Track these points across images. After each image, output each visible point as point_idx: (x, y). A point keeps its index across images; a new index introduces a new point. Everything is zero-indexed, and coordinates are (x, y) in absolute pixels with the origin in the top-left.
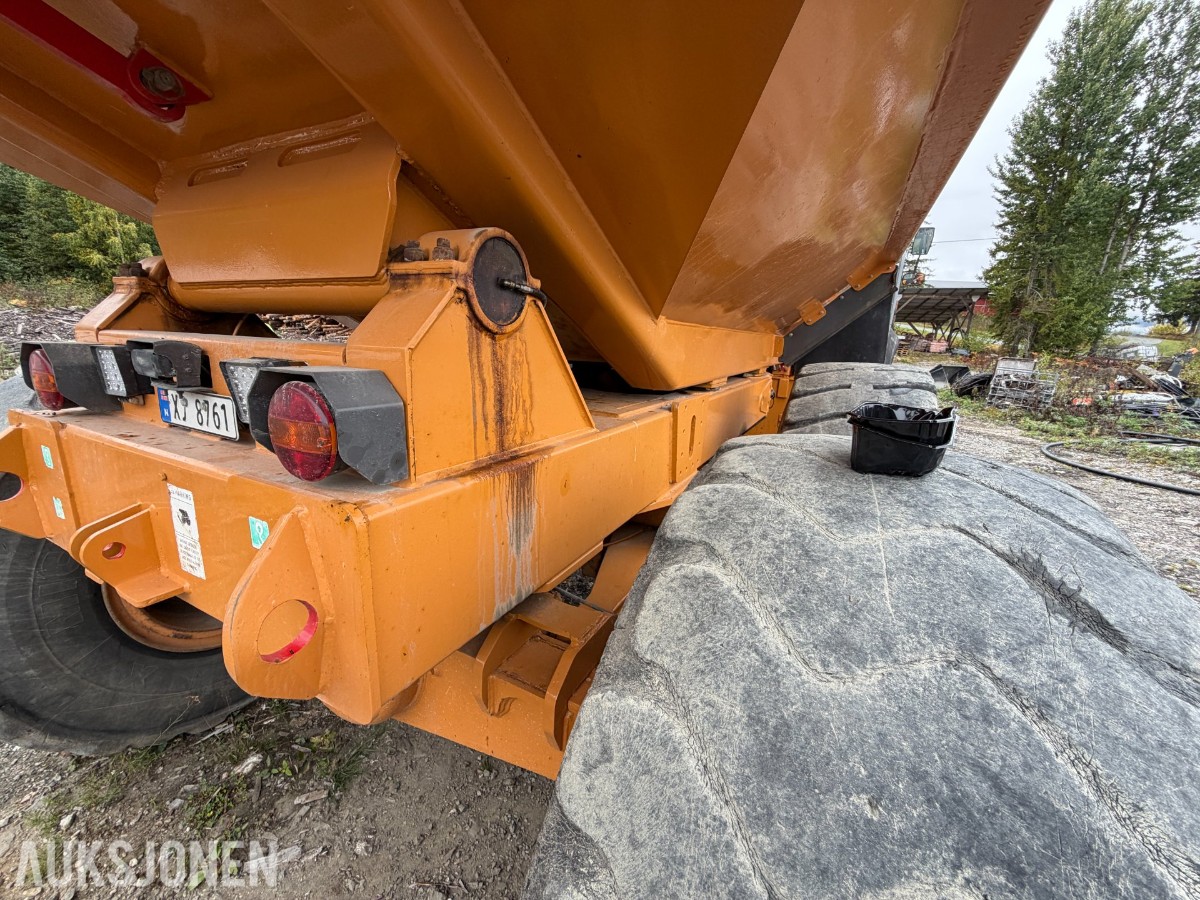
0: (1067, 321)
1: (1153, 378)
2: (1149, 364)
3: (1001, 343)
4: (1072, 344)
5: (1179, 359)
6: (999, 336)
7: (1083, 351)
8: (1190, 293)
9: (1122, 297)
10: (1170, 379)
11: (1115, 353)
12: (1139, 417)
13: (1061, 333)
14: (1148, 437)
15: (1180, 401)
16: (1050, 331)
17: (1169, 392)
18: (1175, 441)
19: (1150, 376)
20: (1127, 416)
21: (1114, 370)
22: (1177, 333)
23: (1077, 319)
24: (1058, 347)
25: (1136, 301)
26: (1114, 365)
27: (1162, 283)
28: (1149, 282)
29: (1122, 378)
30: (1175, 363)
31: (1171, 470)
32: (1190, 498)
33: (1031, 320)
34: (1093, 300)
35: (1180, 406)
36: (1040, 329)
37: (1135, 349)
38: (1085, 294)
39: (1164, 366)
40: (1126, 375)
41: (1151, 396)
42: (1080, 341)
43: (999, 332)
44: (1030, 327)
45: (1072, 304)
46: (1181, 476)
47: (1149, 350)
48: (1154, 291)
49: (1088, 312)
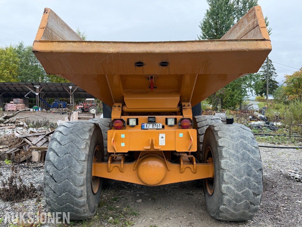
0: (231, 97)
1: (258, 116)
2: (257, 111)
3: (211, 106)
4: (234, 105)
5: (263, 109)
6: (210, 103)
7: (238, 107)
8: (262, 86)
9: (245, 88)
10: (263, 116)
11: (247, 108)
12: (257, 129)
13: (230, 101)
14: (260, 134)
15: (266, 123)
16: (226, 100)
17: (263, 120)
18: (266, 135)
19: (258, 115)
20: (254, 129)
21: (248, 114)
22: (263, 99)
23: (233, 96)
24: (230, 107)
25: (248, 89)
26: (248, 112)
27: (254, 83)
28: (251, 82)
29: (250, 117)
30: (263, 111)
31: (265, 143)
32: (270, 148)
33: (219, 97)
34: (237, 89)
35: (266, 125)
36: (223, 100)
37: (252, 106)
38: (234, 87)
39: (260, 112)
40: (251, 116)
41: (259, 122)
42: (236, 104)
43: (210, 102)
44: (220, 99)
45: (231, 91)
46: (268, 144)
47: (256, 106)
48: (253, 85)
49: (236, 93)
